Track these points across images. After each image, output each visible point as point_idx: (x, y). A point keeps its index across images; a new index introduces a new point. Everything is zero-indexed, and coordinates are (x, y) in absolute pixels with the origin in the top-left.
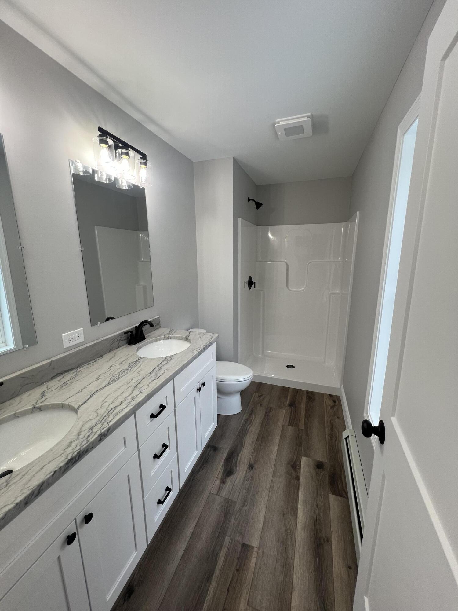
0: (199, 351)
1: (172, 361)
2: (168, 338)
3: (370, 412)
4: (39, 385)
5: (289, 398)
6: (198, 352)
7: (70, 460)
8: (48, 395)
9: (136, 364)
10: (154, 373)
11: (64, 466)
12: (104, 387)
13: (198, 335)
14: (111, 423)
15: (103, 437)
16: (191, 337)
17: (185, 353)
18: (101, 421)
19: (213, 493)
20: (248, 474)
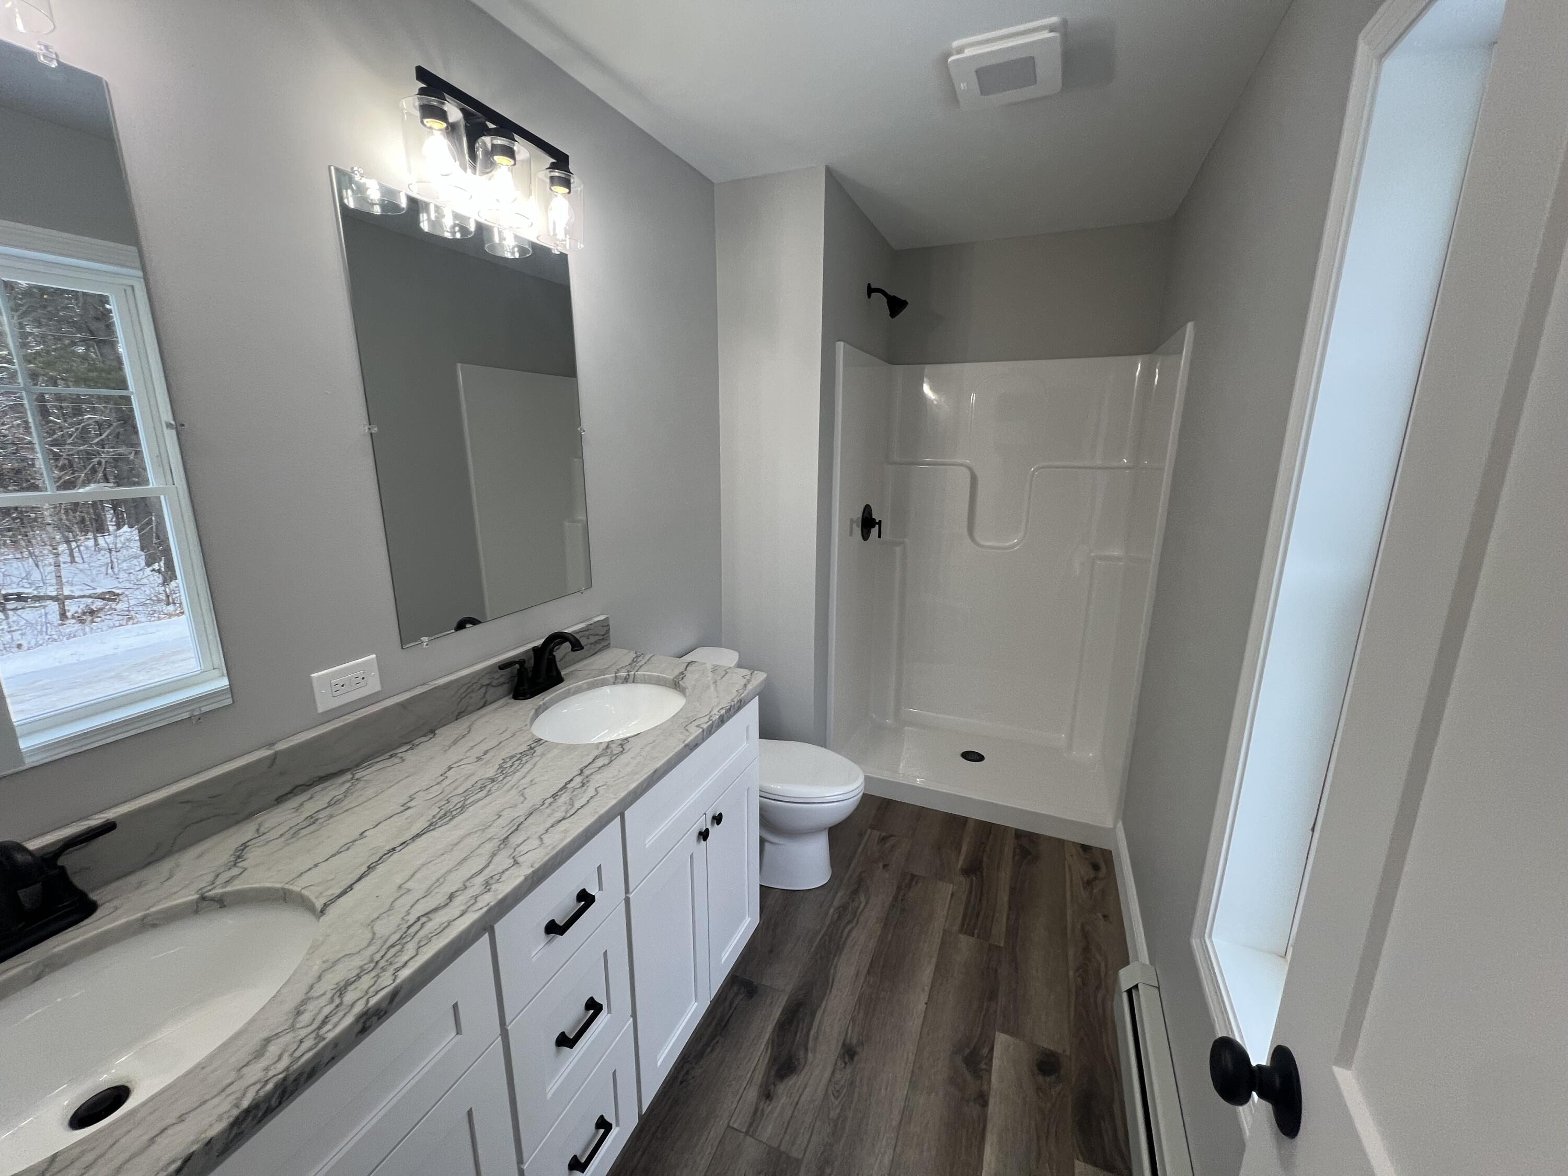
0: (705, 726)
1: (624, 758)
2: (626, 680)
3: (1213, 939)
4: (238, 822)
5: (964, 848)
6: (703, 731)
7: (247, 1111)
8: (253, 856)
9: (520, 764)
10: (564, 798)
11: (223, 1132)
12: (414, 839)
13: (710, 674)
14: (405, 973)
15: (375, 1019)
16: (688, 682)
17: (664, 730)
18: (377, 963)
19: (735, 1126)
20: (838, 1076)
